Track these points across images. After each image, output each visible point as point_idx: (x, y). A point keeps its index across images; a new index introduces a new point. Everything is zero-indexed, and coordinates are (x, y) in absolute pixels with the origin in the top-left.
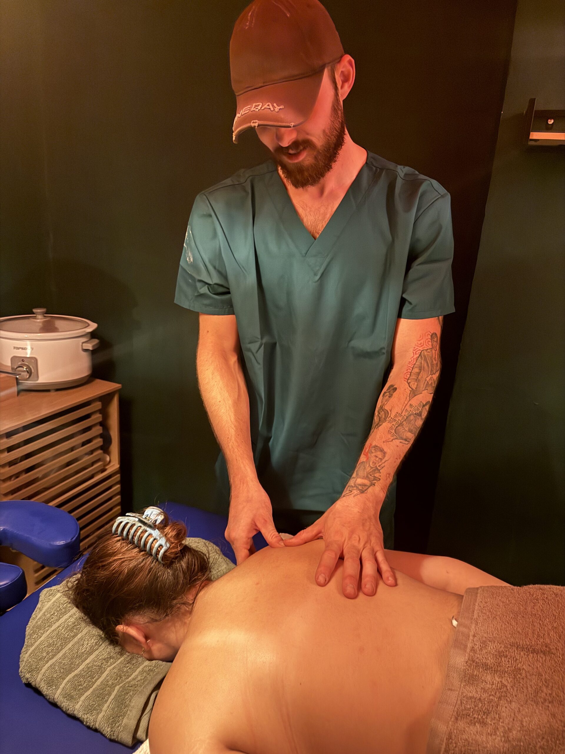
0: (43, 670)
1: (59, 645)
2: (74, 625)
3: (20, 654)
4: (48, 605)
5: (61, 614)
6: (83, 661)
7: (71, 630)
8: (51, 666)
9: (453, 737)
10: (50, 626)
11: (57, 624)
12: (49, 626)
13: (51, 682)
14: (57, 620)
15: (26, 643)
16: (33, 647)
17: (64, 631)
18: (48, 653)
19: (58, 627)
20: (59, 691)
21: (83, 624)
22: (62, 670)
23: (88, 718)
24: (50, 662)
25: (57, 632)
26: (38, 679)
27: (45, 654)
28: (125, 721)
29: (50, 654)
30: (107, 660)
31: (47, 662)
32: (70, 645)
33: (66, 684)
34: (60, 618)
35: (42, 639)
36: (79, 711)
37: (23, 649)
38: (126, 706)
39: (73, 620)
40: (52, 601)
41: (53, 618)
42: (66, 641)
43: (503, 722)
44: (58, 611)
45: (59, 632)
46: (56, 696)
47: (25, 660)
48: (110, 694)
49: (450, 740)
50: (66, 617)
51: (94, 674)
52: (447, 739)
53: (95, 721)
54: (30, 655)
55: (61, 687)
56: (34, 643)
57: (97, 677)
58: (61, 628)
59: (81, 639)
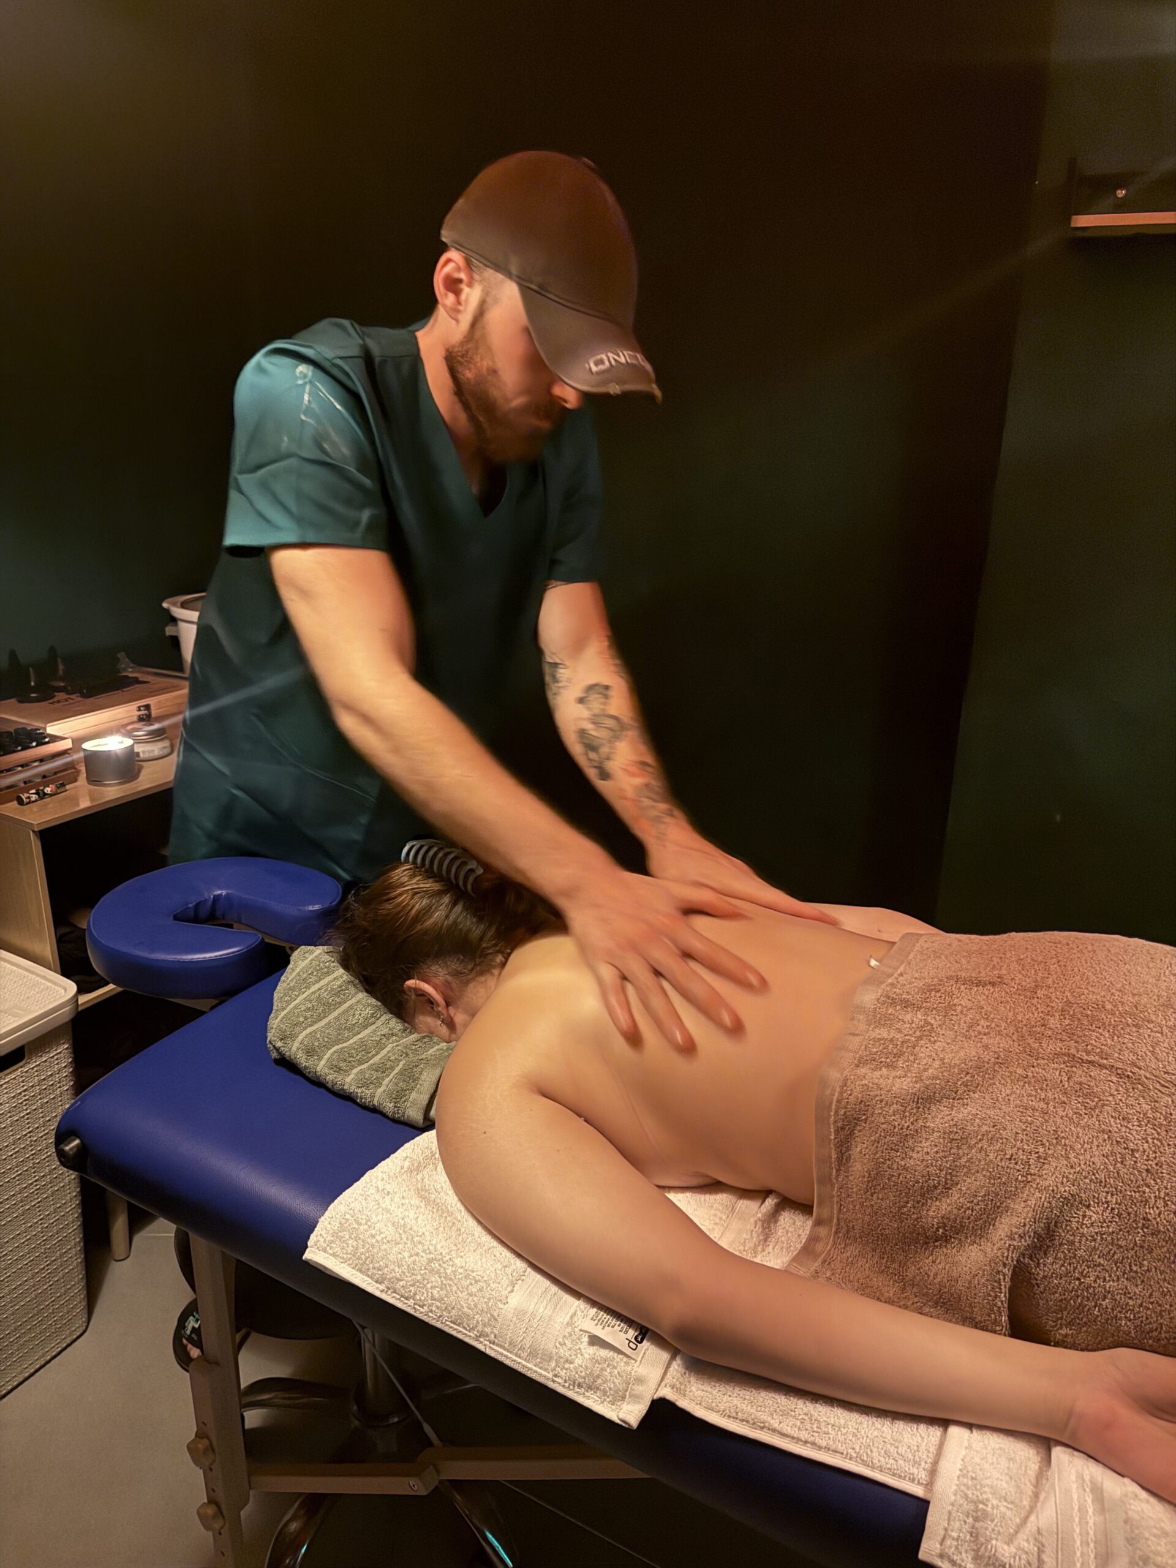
0: (300, 1037)
1: (320, 1011)
2: (340, 990)
3: (268, 1021)
4: (302, 964)
5: (322, 975)
6: (354, 1035)
7: (337, 994)
8: (310, 1033)
9: (849, 1083)
10: (308, 987)
11: (317, 986)
12: (306, 987)
13: (310, 1052)
14: (317, 982)
15: (275, 1007)
16: (285, 1012)
17: (327, 995)
18: (306, 1018)
19: (319, 989)
20: (323, 1062)
21: (352, 990)
22: (326, 1039)
23: (364, 1094)
24: (309, 1030)
25: (317, 994)
26: (294, 1048)
27: (301, 1019)
28: (414, 1095)
29: (309, 1020)
30: (387, 1036)
31: (305, 1028)
32: (336, 1013)
33: (332, 1055)
34: (320, 979)
35: (297, 1001)
36: (350, 1085)
37: (272, 1015)
38: (415, 1080)
39: (338, 983)
40: (309, 959)
41: (311, 978)
42: (329, 1007)
43: (918, 1064)
44: (317, 970)
45: (320, 995)
46: (318, 1069)
47: (275, 1026)
48: (392, 1068)
49: (845, 1088)
50: (330, 978)
51: (371, 1048)
52: (840, 1087)
53: (372, 1096)
54: (281, 1020)
55: (326, 1057)
56: (287, 1006)
57: (374, 1052)
58: (322, 991)
59: (351, 1007)
